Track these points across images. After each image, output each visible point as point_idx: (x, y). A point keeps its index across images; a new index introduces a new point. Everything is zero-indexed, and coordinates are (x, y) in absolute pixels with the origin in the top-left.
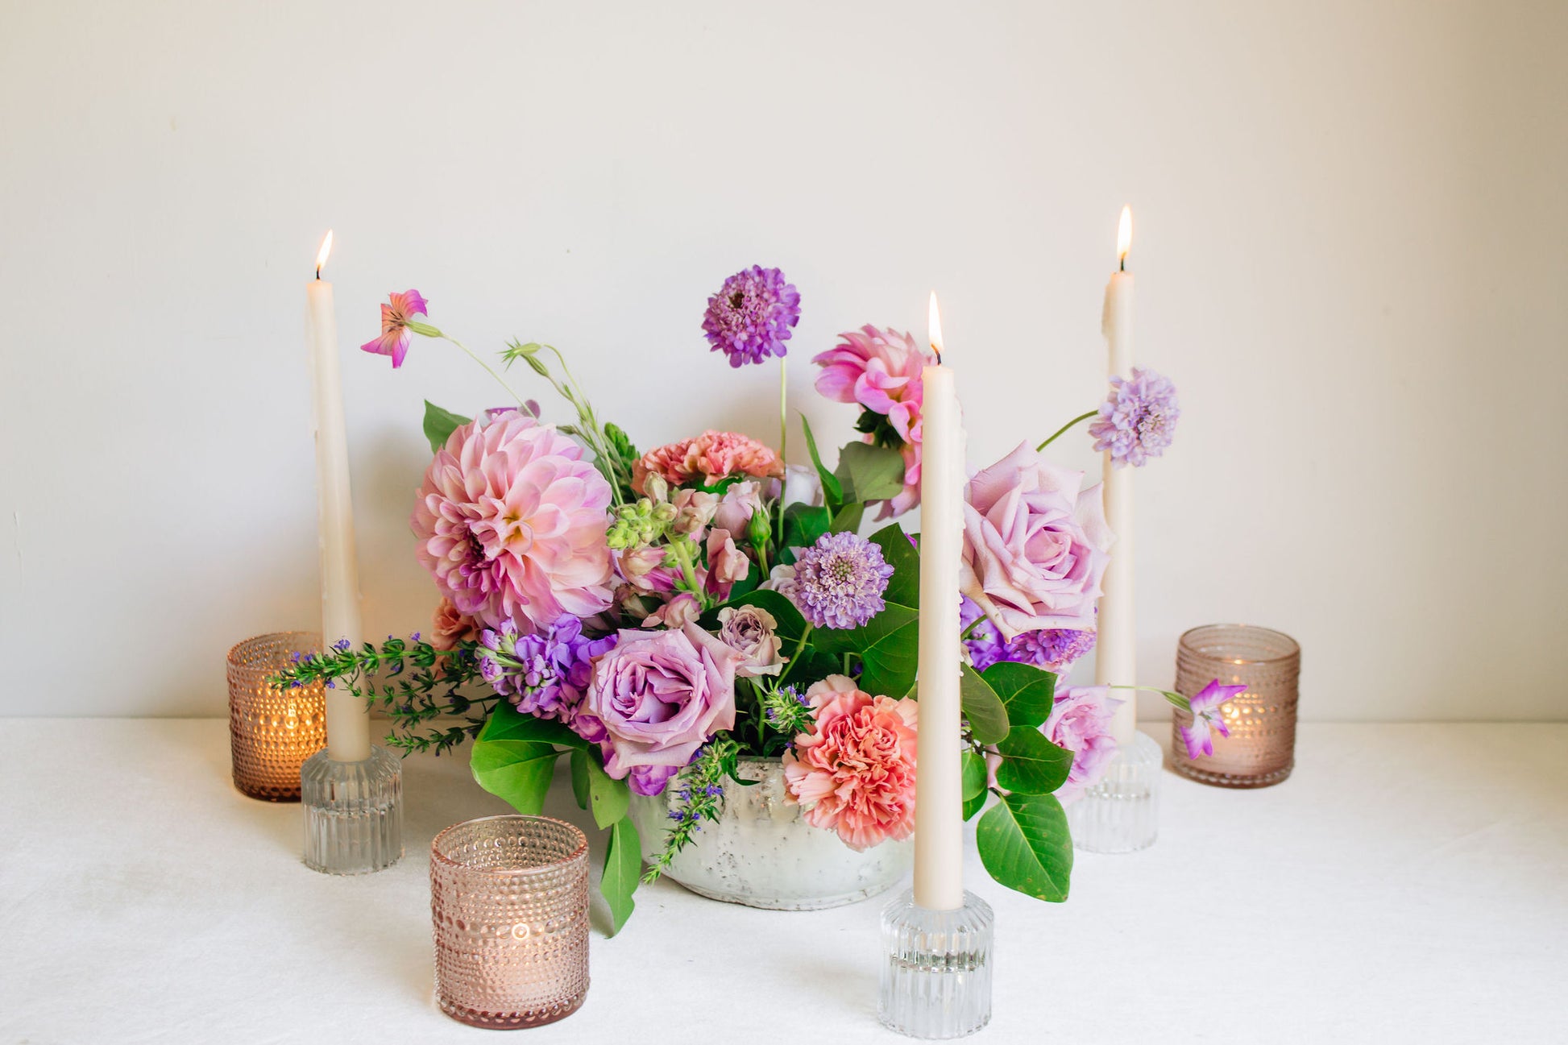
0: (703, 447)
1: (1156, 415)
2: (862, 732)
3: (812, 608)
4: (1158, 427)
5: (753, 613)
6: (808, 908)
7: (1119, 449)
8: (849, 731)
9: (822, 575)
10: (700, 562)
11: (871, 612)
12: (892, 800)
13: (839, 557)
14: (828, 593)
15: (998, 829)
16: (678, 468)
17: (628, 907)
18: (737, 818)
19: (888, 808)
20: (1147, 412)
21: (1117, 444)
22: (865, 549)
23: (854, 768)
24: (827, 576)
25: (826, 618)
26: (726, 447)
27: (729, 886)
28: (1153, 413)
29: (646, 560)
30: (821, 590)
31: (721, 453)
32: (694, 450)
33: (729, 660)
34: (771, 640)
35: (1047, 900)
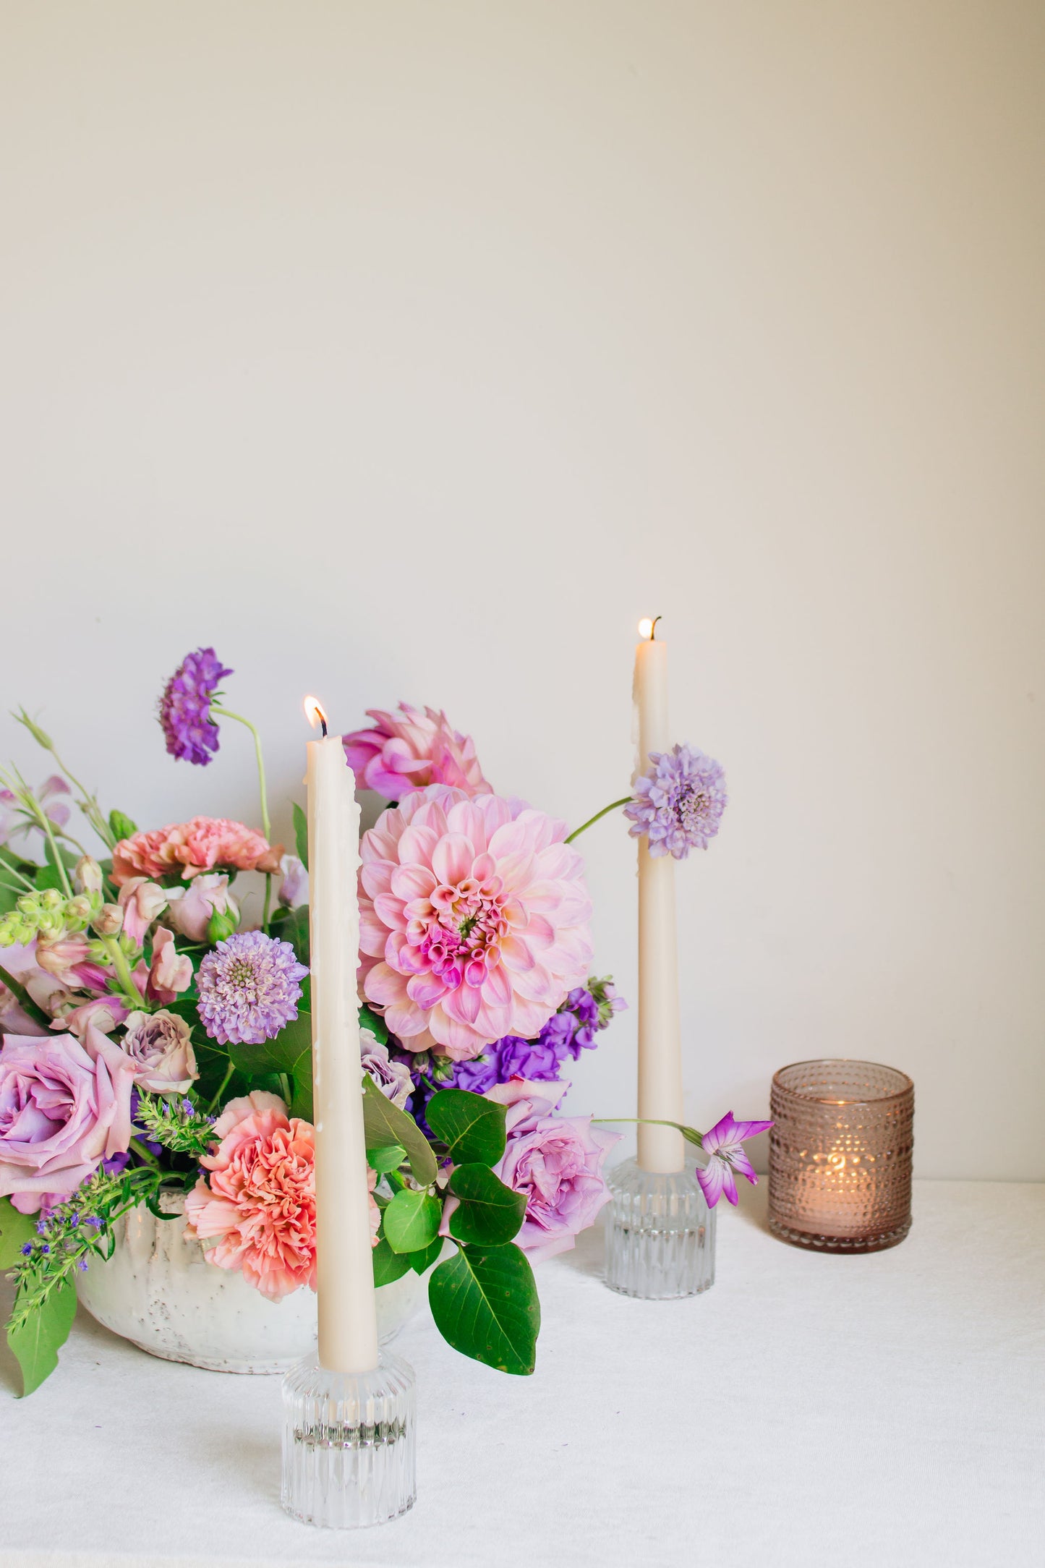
0: (186, 834)
1: (700, 794)
2: (273, 1157)
3: (212, 1020)
4: (702, 806)
5: (168, 1020)
6: (263, 1371)
7: (657, 831)
8: (257, 1156)
9: (218, 982)
10: (143, 961)
11: (280, 1021)
12: (302, 1240)
13: (238, 960)
14: (225, 1003)
16: (154, 857)
18: (169, 1260)
19: (297, 1250)
20: (690, 790)
21: (655, 825)
22: (272, 950)
23: (261, 1199)
24: (224, 983)
25: (228, 1032)
26: (213, 834)
27: (164, 1341)
28: (696, 791)
30: (219, 999)
31: (206, 841)
32: (175, 838)
33: (122, 1071)
34: (186, 1048)
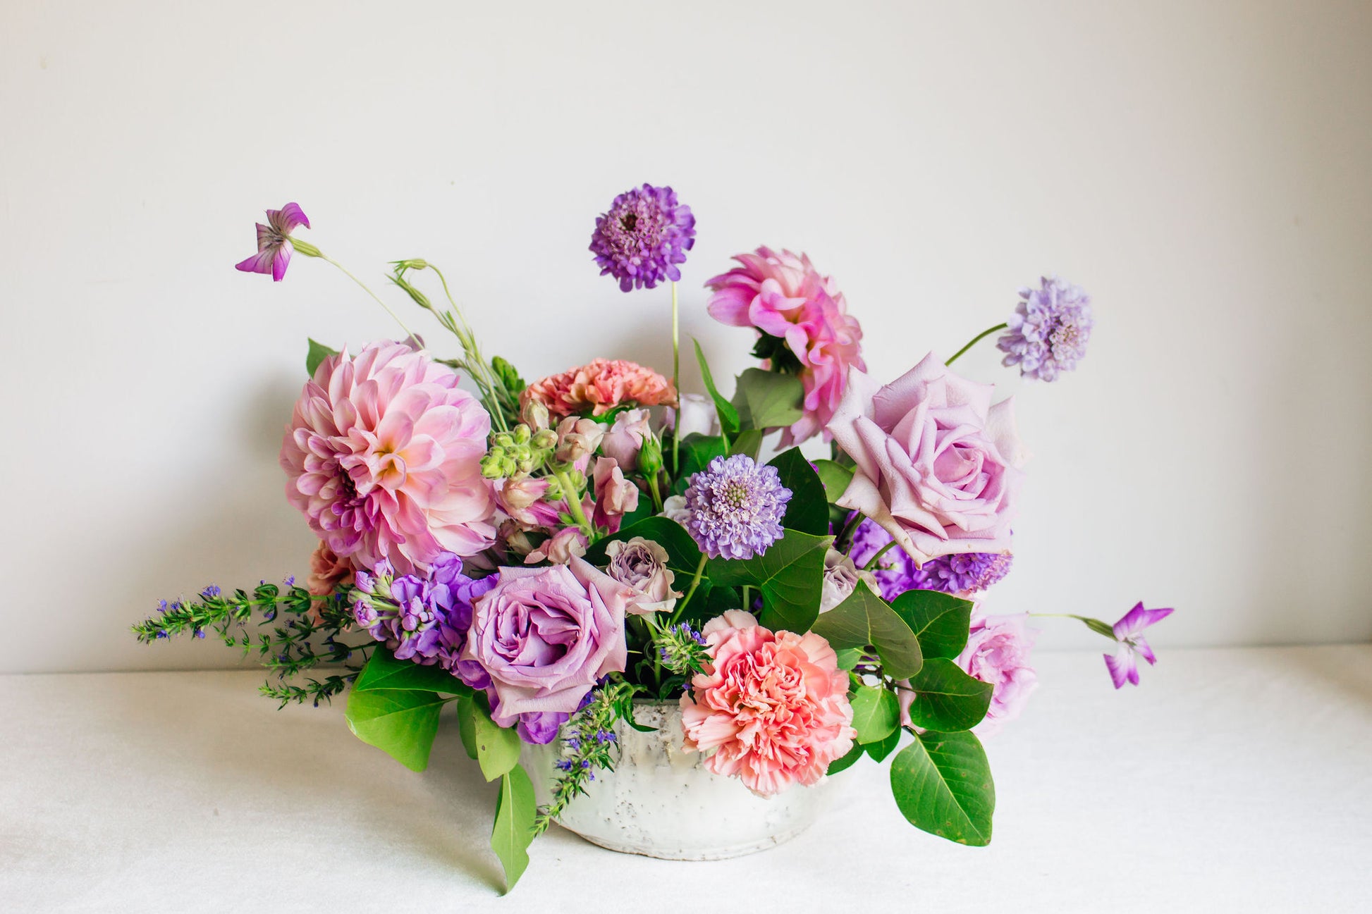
0: (591, 375)
1: (1068, 325)
2: (763, 671)
3: (705, 537)
4: (1071, 338)
5: (643, 545)
6: (714, 857)
7: (1029, 362)
8: (750, 669)
9: (714, 502)
10: (587, 493)
11: (768, 540)
12: (800, 742)
13: (732, 482)
14: (721, 521)
15: (913, 770)
16: (565, 398)
17: (522, 862)
18: (635, 765)
19: (795, 752)
20: (1059, 322)
21: (1027, 358)
22: (760, 473)
23: (756, 709)
24: (720, 502)
25: (720, 548)
26: (615, 374)
27: (629, 837)
28: (1064, 323)
29: (526, 492)
30: (714, 517)
31: (610, 381)
32: (581, 379)
33: (618, 597)
34: (663, 574)
35: (968, 845)
